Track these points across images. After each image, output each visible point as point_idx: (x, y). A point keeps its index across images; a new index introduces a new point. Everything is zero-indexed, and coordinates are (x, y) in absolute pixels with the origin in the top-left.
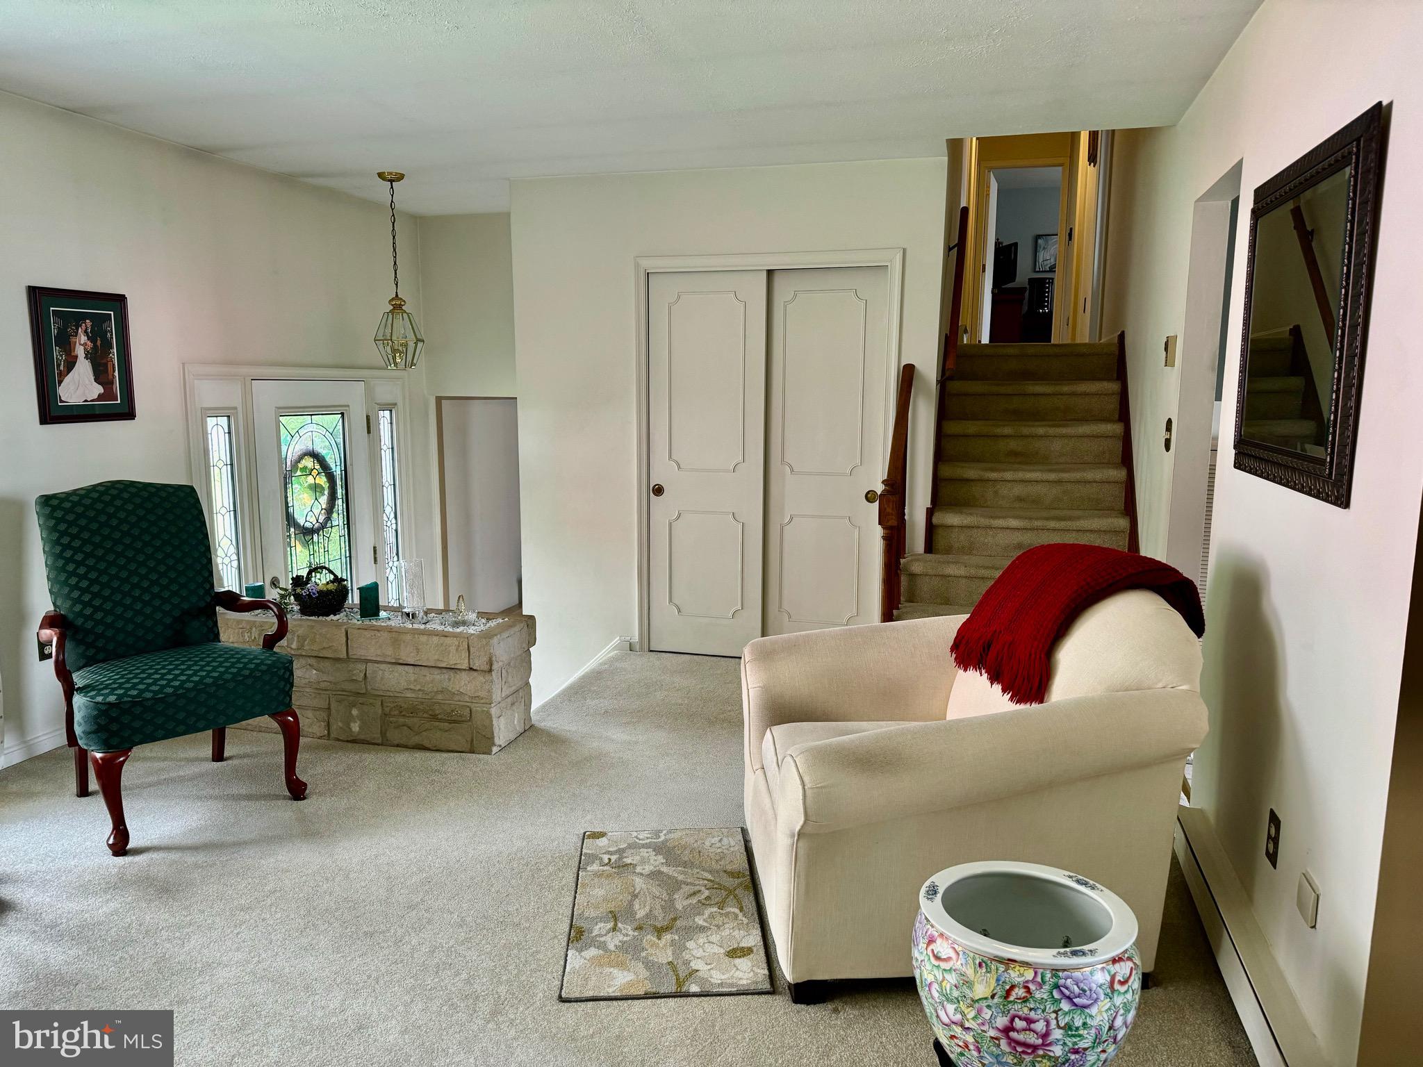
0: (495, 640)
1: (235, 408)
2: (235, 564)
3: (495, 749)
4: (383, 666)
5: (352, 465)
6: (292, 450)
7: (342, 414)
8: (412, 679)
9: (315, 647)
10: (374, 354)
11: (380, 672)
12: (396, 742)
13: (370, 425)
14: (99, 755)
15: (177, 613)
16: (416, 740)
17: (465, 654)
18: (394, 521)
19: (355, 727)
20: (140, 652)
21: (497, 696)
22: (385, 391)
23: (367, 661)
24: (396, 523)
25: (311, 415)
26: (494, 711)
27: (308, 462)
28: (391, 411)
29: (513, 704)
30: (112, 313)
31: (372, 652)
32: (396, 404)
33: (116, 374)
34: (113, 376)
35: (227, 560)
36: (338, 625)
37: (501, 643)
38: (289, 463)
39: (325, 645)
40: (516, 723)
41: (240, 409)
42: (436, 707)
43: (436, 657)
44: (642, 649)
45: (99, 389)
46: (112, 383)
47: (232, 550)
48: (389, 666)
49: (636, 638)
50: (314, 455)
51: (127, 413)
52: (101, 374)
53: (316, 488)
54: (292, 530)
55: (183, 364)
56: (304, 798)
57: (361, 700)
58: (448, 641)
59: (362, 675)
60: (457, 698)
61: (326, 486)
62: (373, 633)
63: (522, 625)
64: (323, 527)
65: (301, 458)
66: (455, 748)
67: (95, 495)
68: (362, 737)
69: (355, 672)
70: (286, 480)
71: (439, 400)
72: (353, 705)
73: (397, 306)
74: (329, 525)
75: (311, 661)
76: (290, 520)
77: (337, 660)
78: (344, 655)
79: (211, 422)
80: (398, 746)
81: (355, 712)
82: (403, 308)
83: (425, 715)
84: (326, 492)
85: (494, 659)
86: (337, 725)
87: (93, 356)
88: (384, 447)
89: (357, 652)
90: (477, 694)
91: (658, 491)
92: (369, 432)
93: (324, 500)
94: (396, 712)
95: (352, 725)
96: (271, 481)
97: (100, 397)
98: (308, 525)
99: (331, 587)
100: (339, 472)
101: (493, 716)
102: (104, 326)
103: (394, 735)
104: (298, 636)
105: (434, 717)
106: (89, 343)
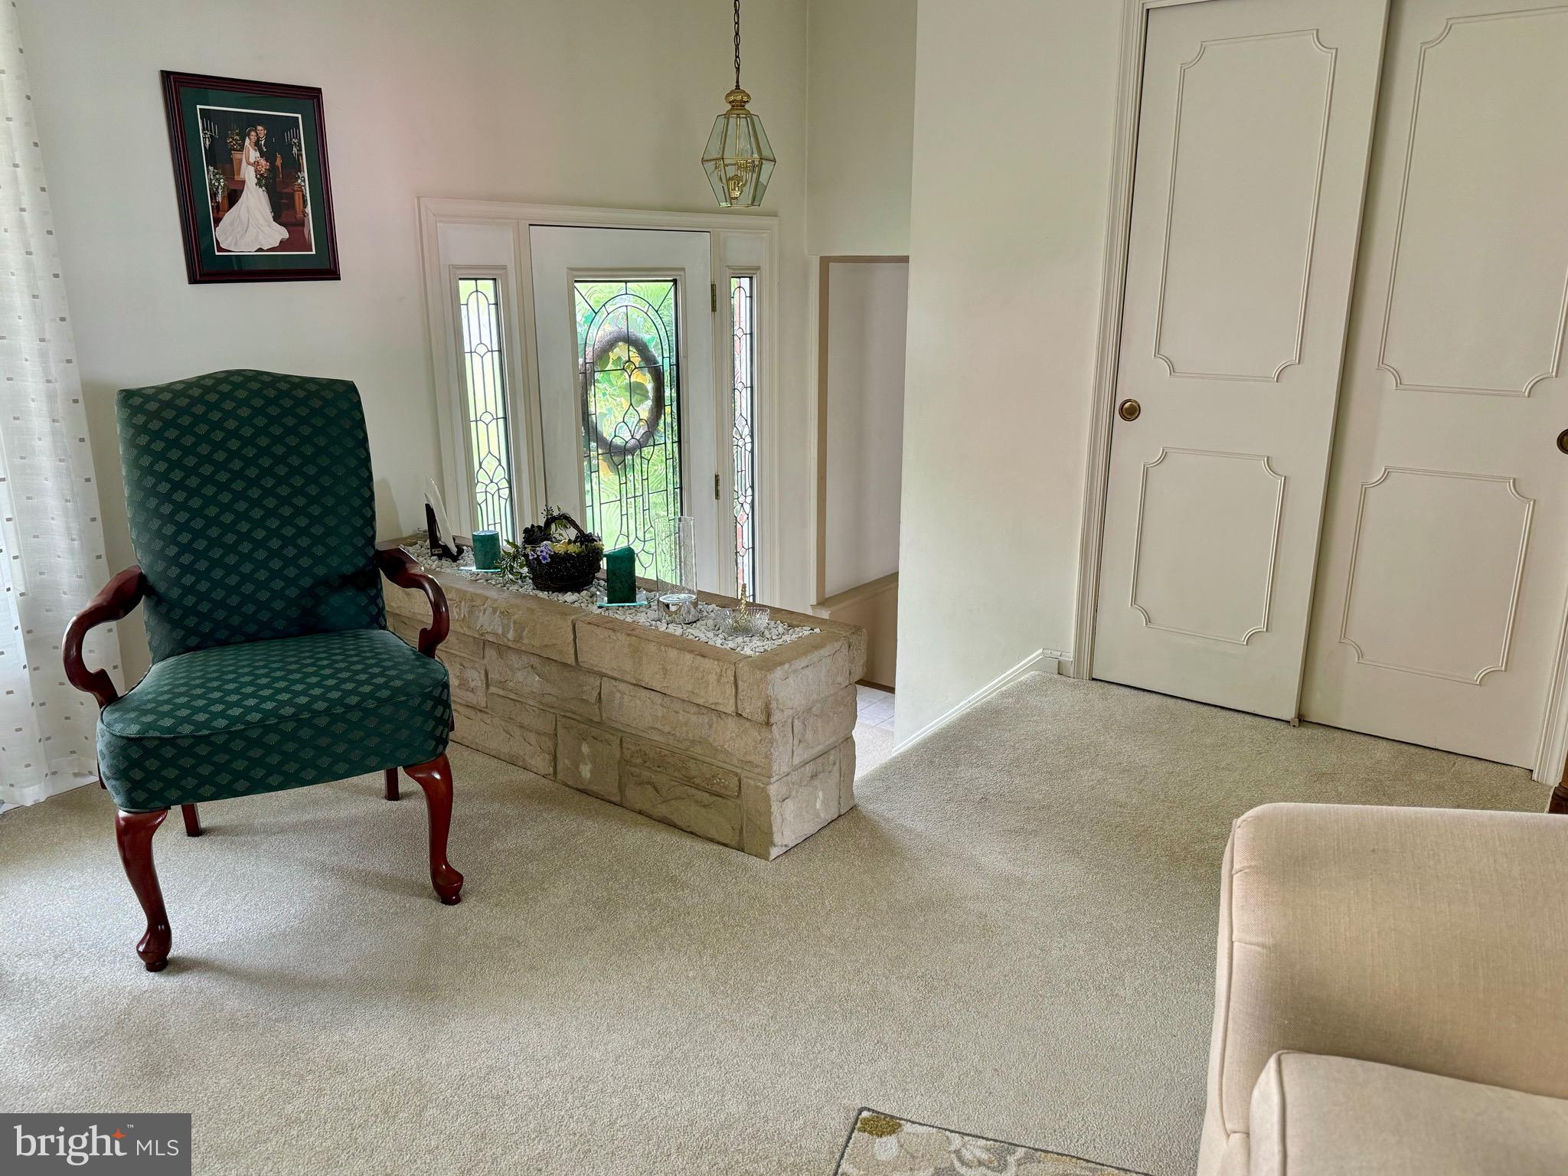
0: (779, 673)
1: (504, 268)
2: (505, 493)
3: (774, 852)
4: (622, 686)
5: (686, 357)
6: (595, 334)
7: (675, 281)
8: (660, 714)
9: (537, 643)
10: (706, 190)
11: (618, 695)
12: (638, 807)
13: (717, 300)
14: (122, 814)
15: (306, 582)
16: (662, 810)
17: (730, 690)
18: (748, 439)
19: (586, 771)
20: (252, 639)
21: (780, 766)
22: (740, 250)
23: (602, 675)
24: (752, 442)
25: (626, 282)
26: (773, 790)
27: (621, 351)
28: (751, 278)
29: (814, 776)
30: (299, 116)
31: (607, 665)
32: (758, 268)
33: (309, 210)
34: (305, 214)
35: (492, 488)
36: (564, 611)
37: (791, 680)
38: (589, 350)
39: (546, 641)
40: (818, 806)
41: (511, 267)
42: (692, 765)
43: (690, 687)
44: (1078, 675)
45: (281, 233)
46: (302, 224)
47: (501, 474)
48: (631, 687)
49: (1069, 656)
50: (630, 341)
51: (327, 270)
52: (282, 208)
53: (634, 389)
54: (593, 445)
55: (418, 198)
56: (458, 901)
57: (595, 731)
58: (707, 664)
59: (595, 694)
60: (721, 757)
61: (650, 386)
62: (607, 633)
63: (837, 645)
64: (641, 445)
65: (611, 345)
66: (713, 833)
68: (595, 788)
69: (585, 688)
70: (587, 381)
71: (825, 262)
72: (583, 737)
73: (738, 104)
74: (651, 442)
75: (534, 661)
76: (591, 431)
77: (565, 665)
78: (571, 661)
79: (466, 287)
80: (640, 813)
81: (585, 749)
82: (747, 106)
83: (676, 774)
84: (651, 395)
85: (774, 705)
86: (564, 762)
87: (267, 182)
88: (738, 332)
89: (588, 659)
90: (748, 758)
91: (1130, 412)
92: (714, 309)
93: (645, 409)
94: (639, 761)
95: (582, 767)
97: (283, 245)
98: (618, 441)
99: (573, 549)
100: (667, 367)
101: (773, 798)
102: (288, 135)
103: (634, 795)
104: (515, 622)
105: (689, 781)
106: (263, 162)
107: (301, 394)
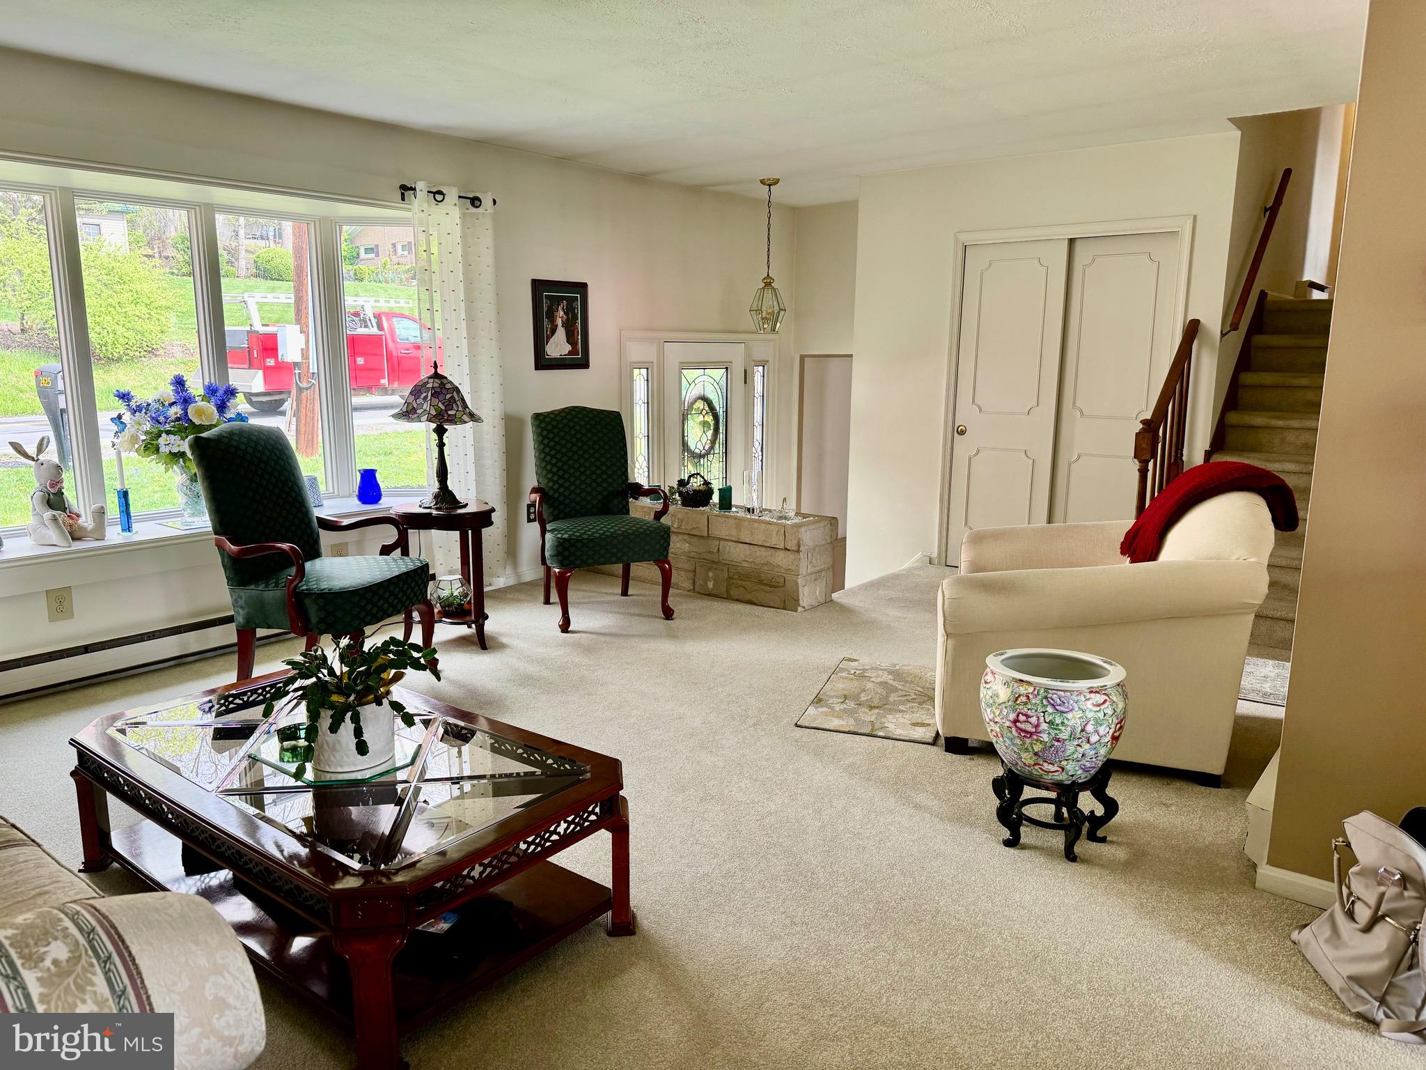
0: (803, 529)
1: (652, 362)
2: (646, 474)
3: (800, 609)
4: (730, 544)
5: (731, 407)
6: (690, 393)
7: (727, 368)
8: (748, 554)
9: (689, 528)
10: (749, 321)
11: (728, 548)
12: (735, 598)
13: (747, 377)
14: (557, 570)
15: (605, 493)
16: (748, 597)
17: (782, 538)
18: (760, 454)
19: (710, 585)
20: (583, 515)
21: (803, 571)
22: (760, 352)
23: (720, 539)
24: (762, 455)
25: (704, 369)
26: (800, 581)
27: (700, 404)
28: (764, 366)
29: (816, 580)
30: (579, 295)
31: (723, 533)
32: (768, 361)
33: (579, 337)
34: (578, 339)
35: (641, 471)
36: (703, 513)
37: (808, 533)
38: (686, 405)
39: (694, 526)
40: (817, 593)
41: (655, 362)
42: (763, 575)
43: (763, 539)
44: (939, 563)
45: (568, 348)
46: (577, 343)
47: (645, 464)
48: (734, 543)
49: (935, 555)
50: (704, 399)
51: (584, 364)
52: (570, 338)
53: (705, 424)
54: (686, 454)
55: (620, 330)
56: (672, 619)
57: (715, 566)
58: (772, 527)
59: (716, 548)
60: (776, 569)
61: (712, 423)
62: (724, 519)
63: (826, 523)
64: (708, 453)
65: (695, 401)
66: (772, 604)
67: (563, 414)
68: (714, 592)
69: (712, 546)
70: (684, 418)
71: (802, 358)
72: (710, 569)
73: (768, 283)
74: (712, 452)
75: (686, 537)
76: (685, 445)
77: (702, 537)
78: (706, 534)
79: (636, 372)
80: (737, 600)
81: (711, 574)
82: (772, 285)
83: (755, 580)
84: (712, 428)
85: (801, 542)
86: (699, 582)
87: (565, 325)
88: (756, 395)
89: (714, 532)
90: (789, 568)
92: (745, 382)
93: (710, 433)
94: (737, 577)
95: (709, 583)
96: (673, 416)
97: (570, 353)
98: (697, 451)
99: (702, 488)
100: (721, 413)
101: (800, 584)
102: (574, 304)
103: (734, 592)
104: (678, 519)
105: (761, 582)
106: (564, 316)
107: (602, 416)
